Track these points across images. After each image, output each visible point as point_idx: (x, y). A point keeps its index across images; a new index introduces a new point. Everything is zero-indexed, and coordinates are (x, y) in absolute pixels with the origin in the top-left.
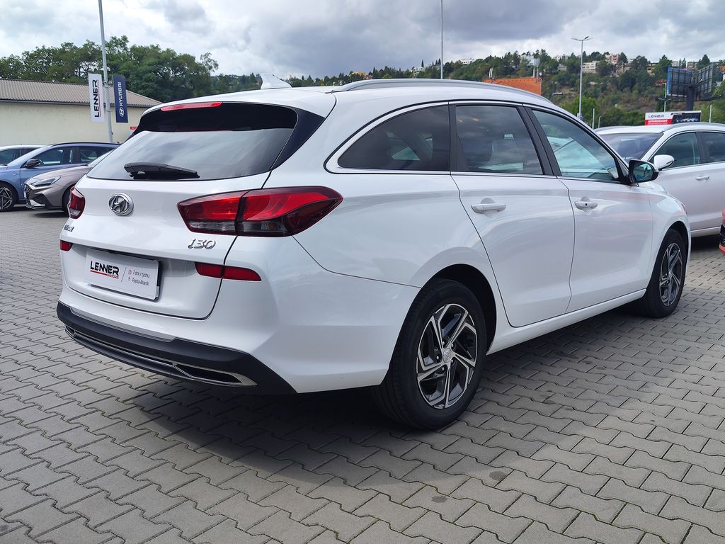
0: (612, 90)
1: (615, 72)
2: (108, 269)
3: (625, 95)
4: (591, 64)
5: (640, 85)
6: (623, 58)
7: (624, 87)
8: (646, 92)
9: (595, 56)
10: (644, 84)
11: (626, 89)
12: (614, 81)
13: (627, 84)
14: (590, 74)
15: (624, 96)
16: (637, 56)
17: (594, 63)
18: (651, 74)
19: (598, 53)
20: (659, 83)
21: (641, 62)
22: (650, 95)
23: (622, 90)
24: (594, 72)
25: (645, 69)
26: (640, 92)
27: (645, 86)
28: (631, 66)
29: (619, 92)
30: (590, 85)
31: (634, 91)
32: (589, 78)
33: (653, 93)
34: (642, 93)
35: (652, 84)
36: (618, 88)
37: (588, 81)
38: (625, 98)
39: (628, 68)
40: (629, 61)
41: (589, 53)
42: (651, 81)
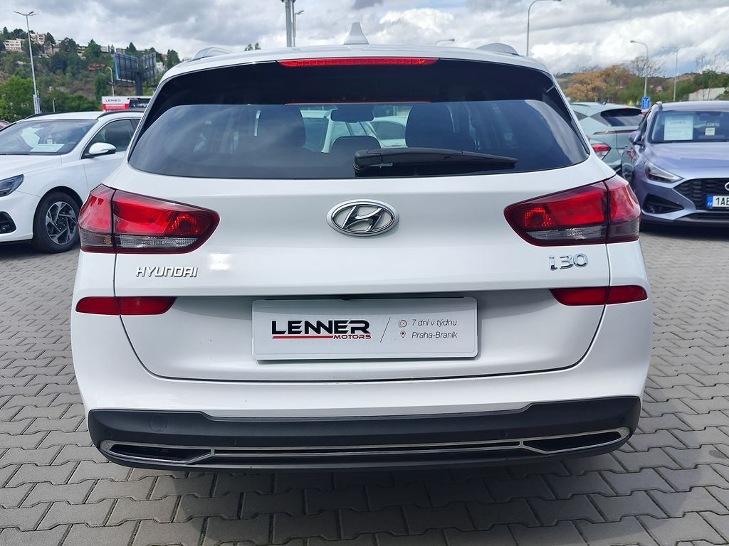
0: (44, 71)
1: (43, 52)
2: (336, 328)
3: (58, 77)
4: (15, 41)
5: (72, 68)
6: (49, 38)
7: (57, 69)
8: (80, 76)
9: (18, 34)
10: (76, 67)
11: (58, 71)
12: (44, 61)
13: (59, 66)
14: (16, 52)
15: (57, 79)
16: (65, 37)
17: (19, 41)
18: (82, 58)
19: (21, 30)
20: (91, 67)
21: (69, 45)
22: (84, 79)
23: (54, 73)
24: (21, 51)
25: (76, 52)
26: (74, 75)
27: (78, 69)
28: (60, 47)
29: (51, 74)
30: (18, 65)
31: (67, 74)
32: (16, 57)
33: (88, 77)
34: (76, 76)
35: (85, 68)
36: (49, 70)
37: (15, 60)
38: (59, 81)
39: (57, 50)
40: (57, 42)
41: (10, 30)
42: (83, 65)
